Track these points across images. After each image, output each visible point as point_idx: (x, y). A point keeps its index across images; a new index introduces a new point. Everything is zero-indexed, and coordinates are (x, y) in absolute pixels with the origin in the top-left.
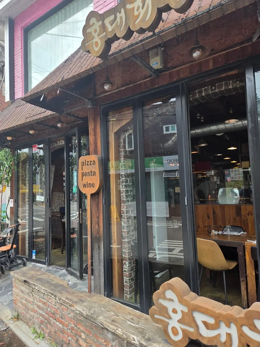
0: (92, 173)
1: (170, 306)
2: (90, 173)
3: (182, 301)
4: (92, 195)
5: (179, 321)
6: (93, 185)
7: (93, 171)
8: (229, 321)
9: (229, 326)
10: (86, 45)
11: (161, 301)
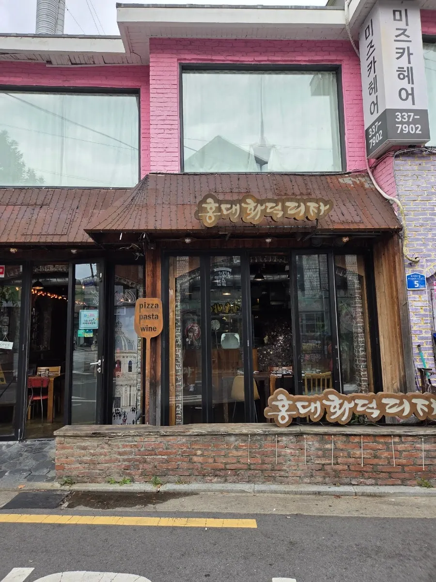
0: (154, 317)
1: (279, 404)
2: (151, 317)
3: (288, 399)
4: (152, 339)
5: (287, 411)
6: (154, 329)
7: (155, 314)
8: (315, 400)
9: (315, 403)
10: (199, 215)
11: (274, 403)
